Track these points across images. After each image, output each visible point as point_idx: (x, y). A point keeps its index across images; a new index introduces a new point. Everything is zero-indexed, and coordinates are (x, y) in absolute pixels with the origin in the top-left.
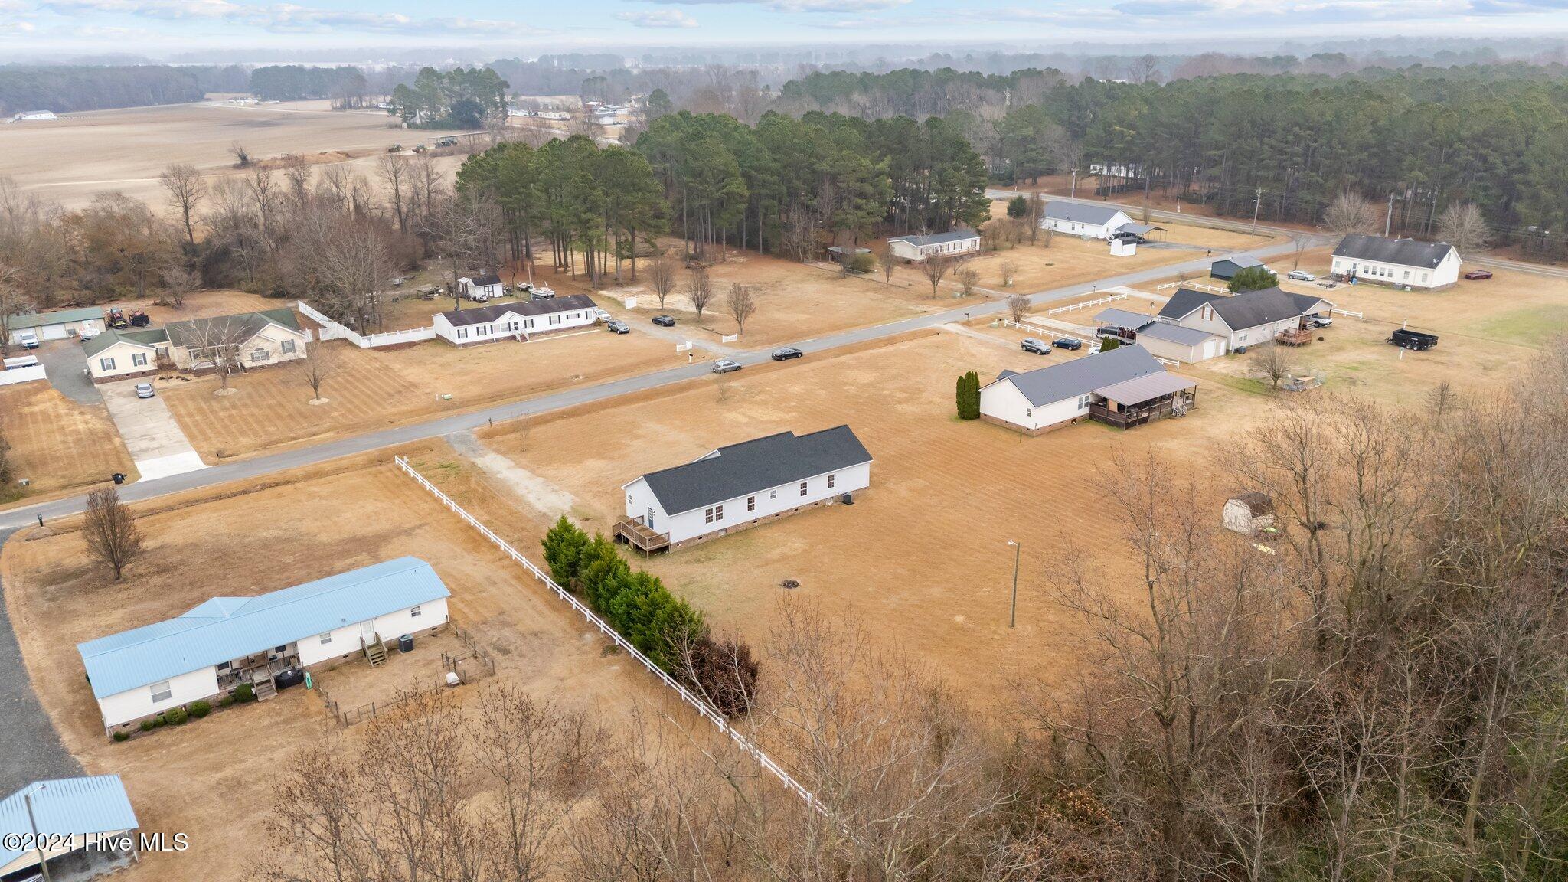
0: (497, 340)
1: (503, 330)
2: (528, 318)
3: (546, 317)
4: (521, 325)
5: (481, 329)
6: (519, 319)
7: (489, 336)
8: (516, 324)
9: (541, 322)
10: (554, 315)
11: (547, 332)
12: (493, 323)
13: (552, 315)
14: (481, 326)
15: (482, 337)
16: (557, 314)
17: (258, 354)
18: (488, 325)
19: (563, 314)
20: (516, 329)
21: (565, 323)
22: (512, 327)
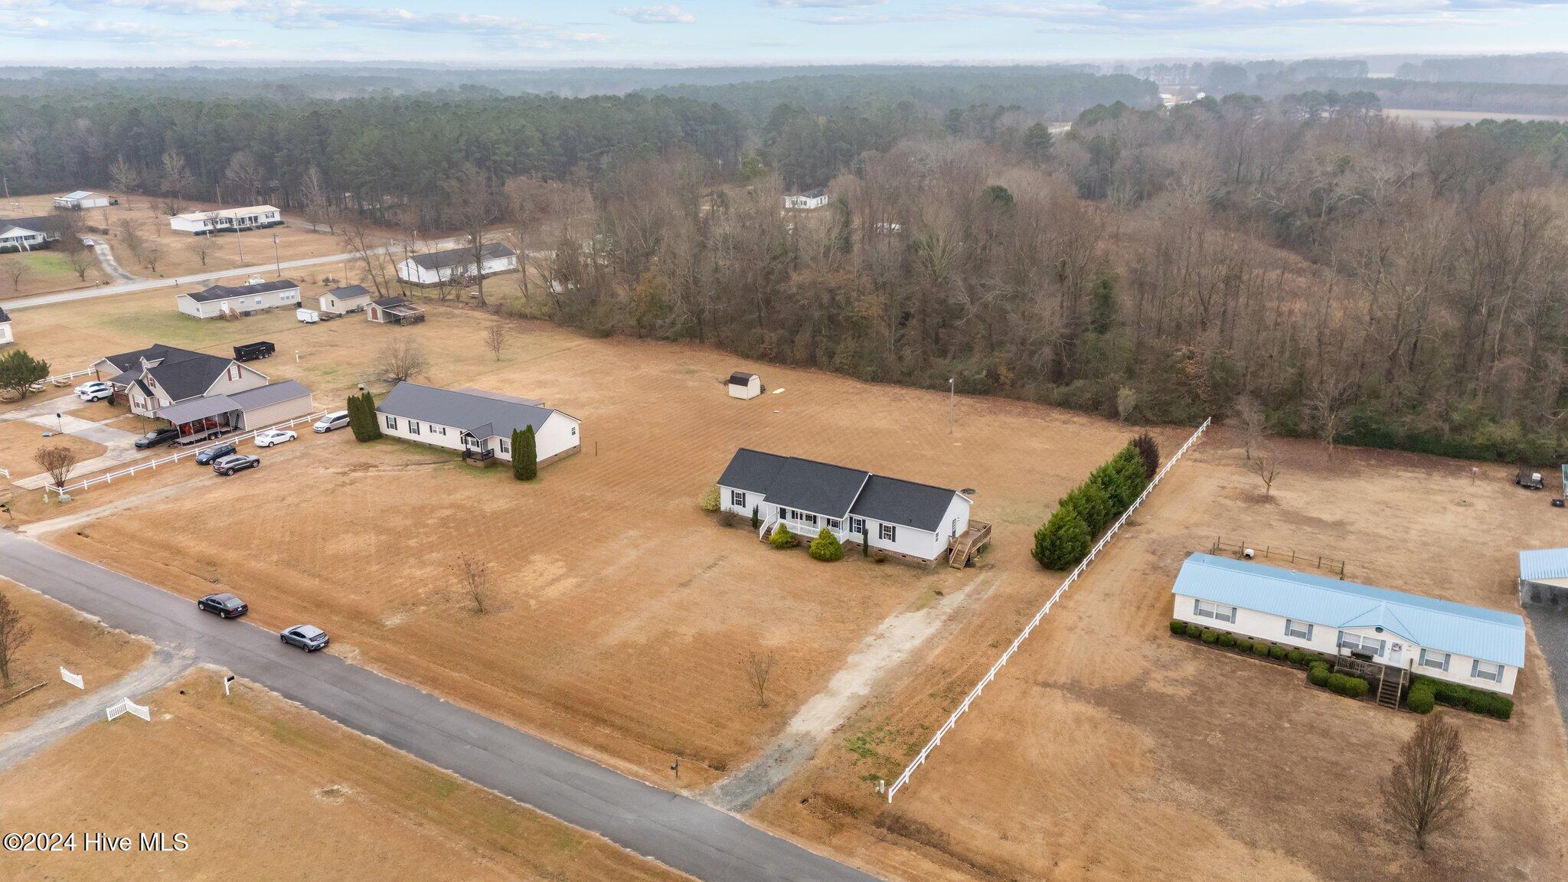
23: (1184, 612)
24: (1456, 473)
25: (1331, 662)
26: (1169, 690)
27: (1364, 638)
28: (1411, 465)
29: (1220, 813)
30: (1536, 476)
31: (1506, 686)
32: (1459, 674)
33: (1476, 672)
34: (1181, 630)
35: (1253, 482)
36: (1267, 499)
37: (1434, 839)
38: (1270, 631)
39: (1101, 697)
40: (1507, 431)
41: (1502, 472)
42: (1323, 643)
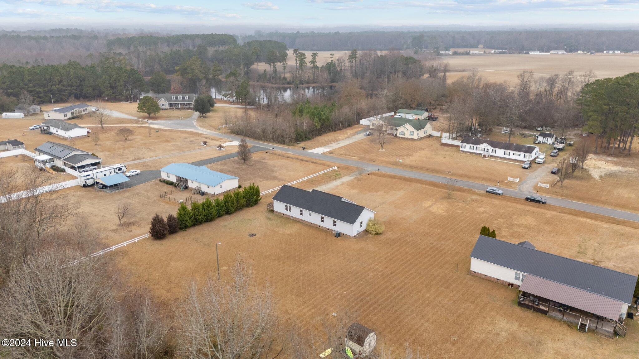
0: (477, 154)
1: (481, 150)
2: (494, 149)
3: (503, 151)
4: (490, 151)
5: (472, 147)
6: (490, 148)
7: (474, 151)
8: (488, 149)
9: (500, 152)
10: (507, 151)
11: (501, 158)
12: (477, 146)
13: (506, 151)
14: (472, 145)
15: (471, 151)
16: (509, 151)
17: (402, 133)
18: (475, 146)
19: (512, 152)
20: (487, 152)
21: (512, 156)
22: (486, 150)
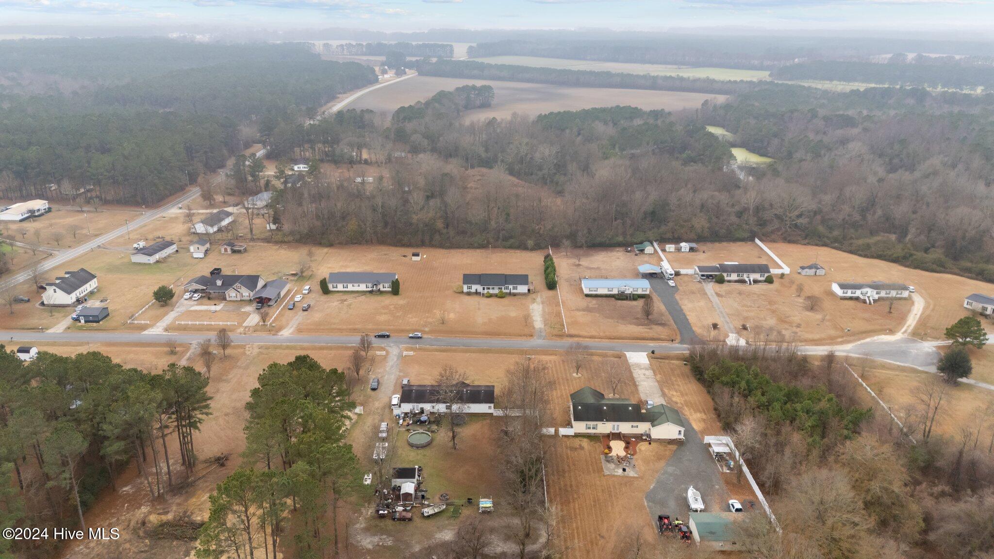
23: (586, 291)
24: (612, 251)
25: (618, 295)
26: (594, 306)
27: (622, 289)
28: (603, 251)
29: (617, 322)
30: (629, 249)
31: (648, 292)
32: (640, 292)
33: (643, 291)
34: (587, 296)
35: (575, 261)
36: (579, 265)
37: (650, 317)
38: (605, 292)
39: (583, 310)
40: (620, 239)
41: (621, 249)
42: (615, 292)
